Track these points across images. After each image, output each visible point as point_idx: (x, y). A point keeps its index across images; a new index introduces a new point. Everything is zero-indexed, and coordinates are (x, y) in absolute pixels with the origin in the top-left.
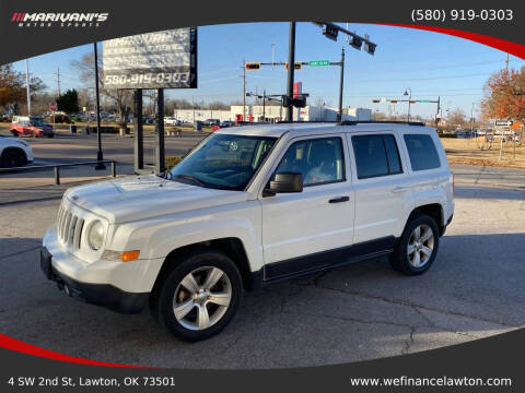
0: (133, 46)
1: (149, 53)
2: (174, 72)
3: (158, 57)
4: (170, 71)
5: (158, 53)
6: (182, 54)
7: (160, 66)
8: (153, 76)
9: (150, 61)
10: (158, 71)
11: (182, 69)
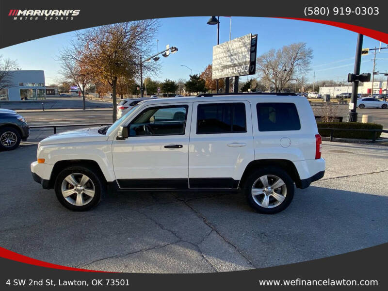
0: (224, 52)
1: (232, 55)
2: (242, 65)
3: (235, 57)
4: (240, 65)
5: (235, 55)
6: (246, 53)
7: (236, 62)
8: (233, 69)
9: (232, 60)
10: (235, 65)
11: (245, 63)
